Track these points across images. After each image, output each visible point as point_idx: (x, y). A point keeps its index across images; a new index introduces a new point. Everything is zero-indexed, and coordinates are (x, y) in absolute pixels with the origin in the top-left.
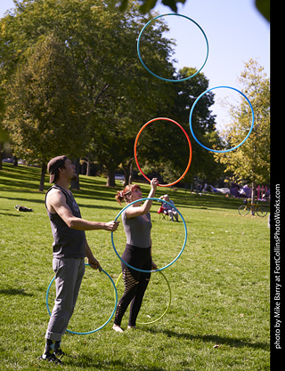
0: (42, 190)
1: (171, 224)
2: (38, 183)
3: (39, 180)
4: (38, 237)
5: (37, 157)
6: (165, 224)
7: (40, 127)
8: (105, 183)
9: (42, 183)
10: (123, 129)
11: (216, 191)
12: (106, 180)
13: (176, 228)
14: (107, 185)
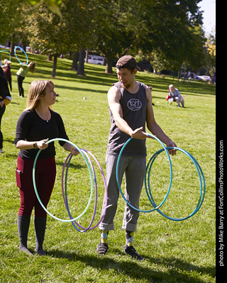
0: (54, 76)
1: (179, 110)
2: (51, 70)
3: (51, 67)
4: (75, 119)
5: (51, 48)
6: (174, 109)
7: (53, 21)
8: (104, 70)
9: (54, 70)
10: (124, 23)
11: (197, 78)
12: (105, 68)
13: (185, 113)
14: (106, 72)
